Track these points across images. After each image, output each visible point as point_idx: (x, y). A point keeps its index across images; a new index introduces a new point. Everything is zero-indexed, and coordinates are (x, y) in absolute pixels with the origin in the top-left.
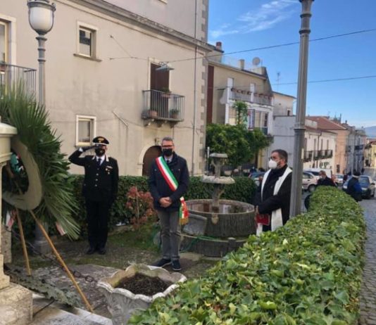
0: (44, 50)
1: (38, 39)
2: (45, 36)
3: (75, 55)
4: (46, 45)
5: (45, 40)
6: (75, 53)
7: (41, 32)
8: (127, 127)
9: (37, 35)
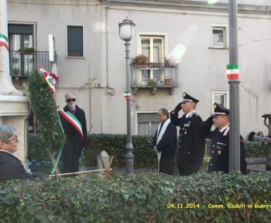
0: (129, 51)
1: (125, 44)
2: (129, 42)
3: (209, 48)
4: (130, 48)
5: (129, 44)
6: (210, 47)
7: (127, 40)
8: (257, 97)
9: (125, 42)
